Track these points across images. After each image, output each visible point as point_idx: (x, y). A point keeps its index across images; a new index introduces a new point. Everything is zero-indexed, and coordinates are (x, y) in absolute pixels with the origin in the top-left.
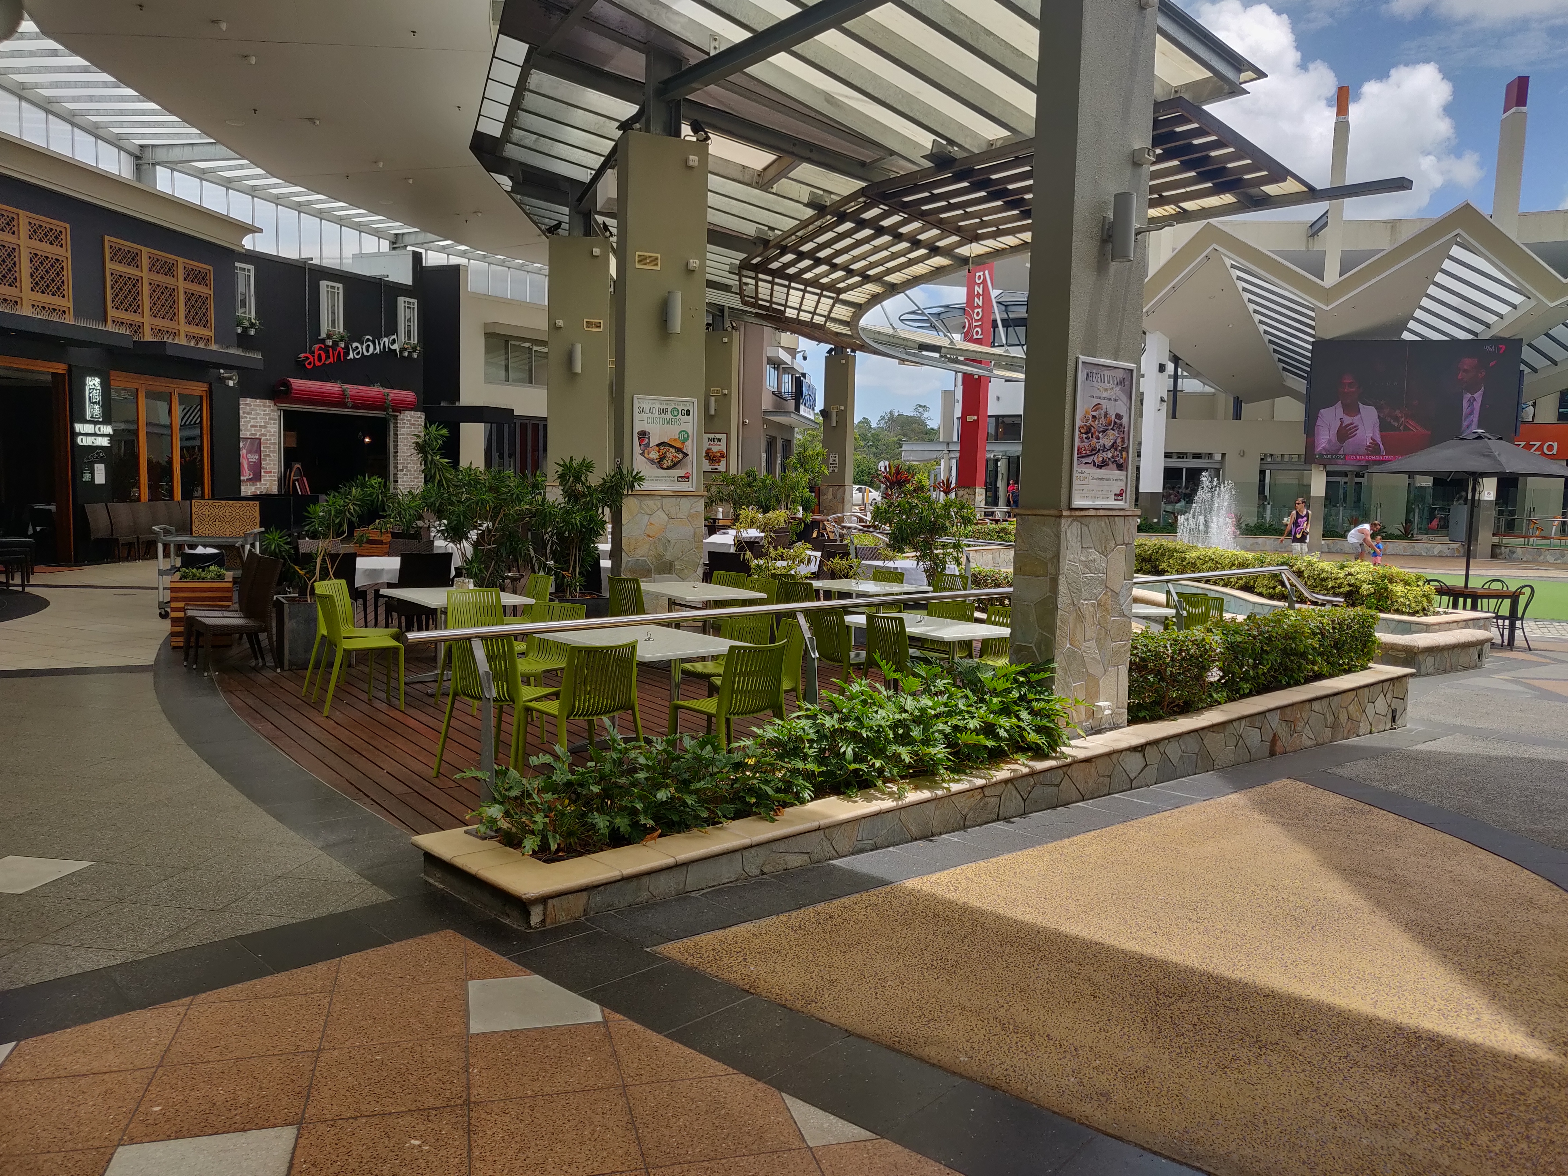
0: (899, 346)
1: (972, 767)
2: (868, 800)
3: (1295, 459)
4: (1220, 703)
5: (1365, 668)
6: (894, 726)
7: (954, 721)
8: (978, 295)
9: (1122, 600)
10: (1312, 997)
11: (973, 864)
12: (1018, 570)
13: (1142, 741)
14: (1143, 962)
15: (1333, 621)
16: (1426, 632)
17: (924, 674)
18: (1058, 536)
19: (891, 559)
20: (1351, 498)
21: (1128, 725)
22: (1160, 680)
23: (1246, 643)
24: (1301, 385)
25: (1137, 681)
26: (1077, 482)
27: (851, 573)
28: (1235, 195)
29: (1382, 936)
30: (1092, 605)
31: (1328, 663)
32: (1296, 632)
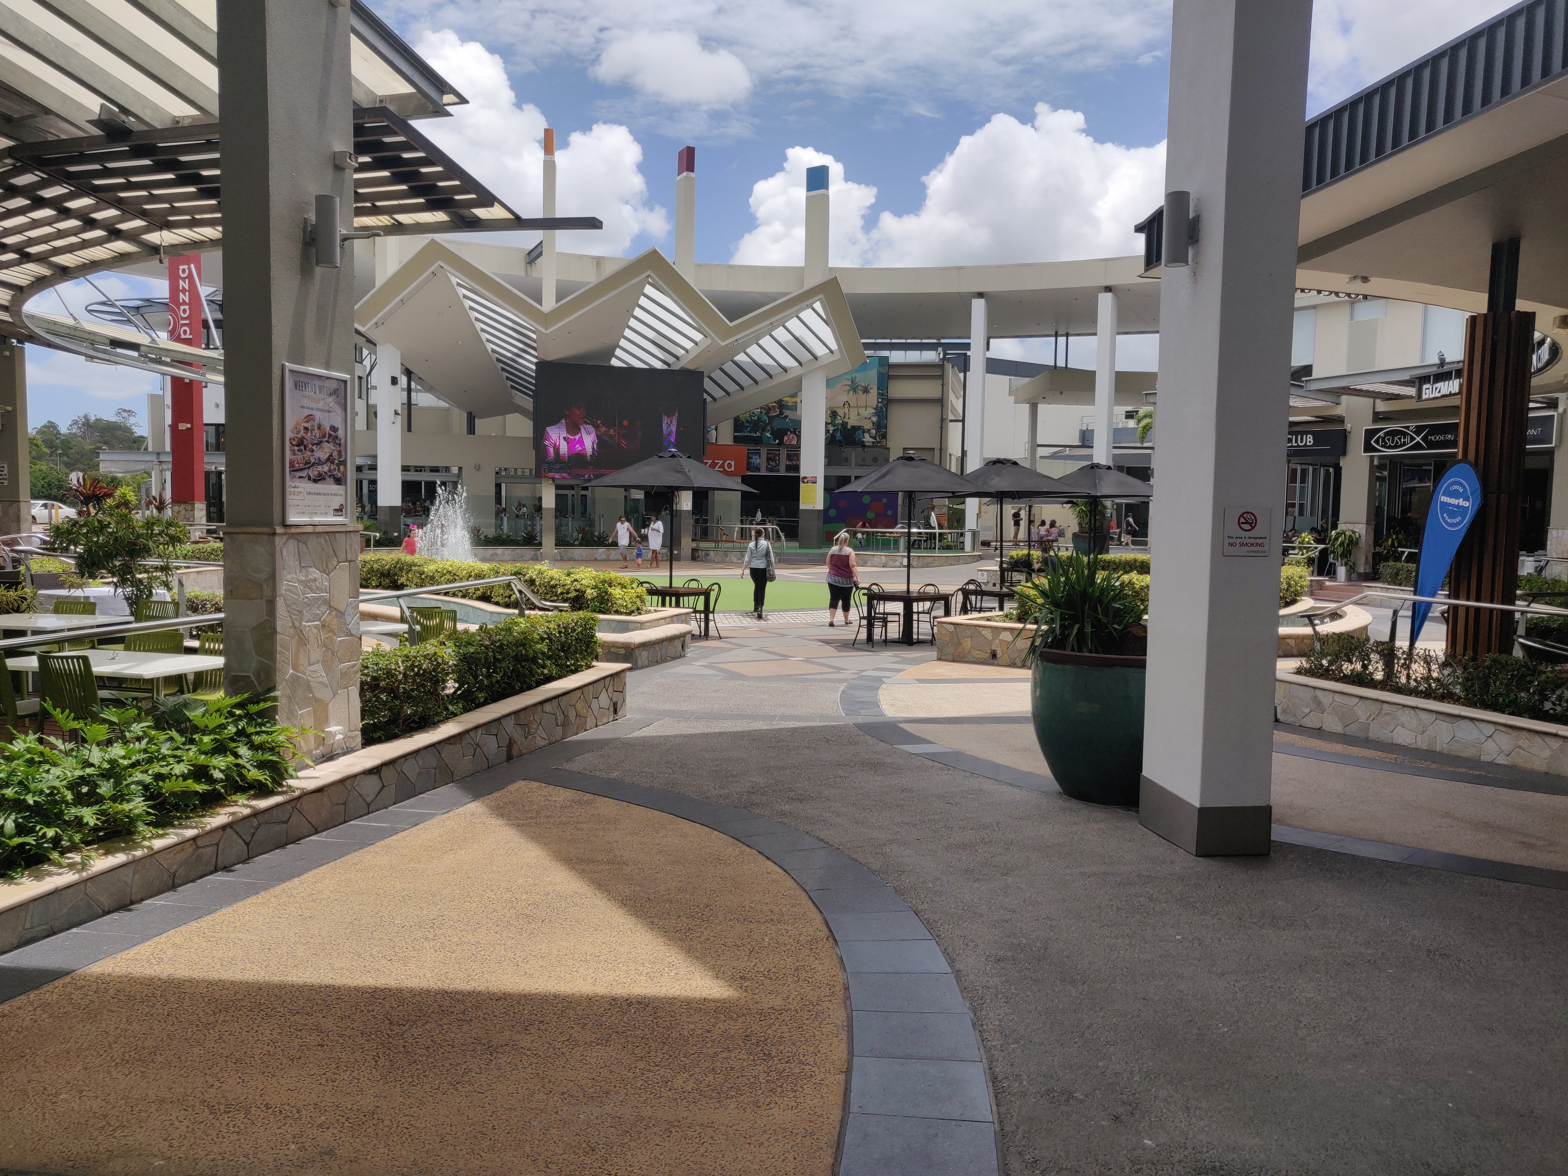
0: (82, 340)
1: (180, 818)
2: (39, 877)
3: (527, 473)
4: (455, 715)
5: (589, 667)
6: (73, 786)
7: (156, 768)
8: (184, 291)
9: (348, 619)
10: (540, 989)
11: (183, 928)
12: (230, 593)
13: (376, 762)
14: (375, 995)
15: (559, 626)
16: (641, 629)
17: (115, 719)
18: (273, 555)
19: (80, 586)
20: (579, 509)
21: (363, 748)
22: (393, 698)
23: (478, 653)
24: (528, 403)
25: (370, 700)
26: (290, 497)
27: (24, 606)
28: (448, 214)
29: (601, 917)
30: (316, 626)
31: (557, 666)
32: (525, 638)
